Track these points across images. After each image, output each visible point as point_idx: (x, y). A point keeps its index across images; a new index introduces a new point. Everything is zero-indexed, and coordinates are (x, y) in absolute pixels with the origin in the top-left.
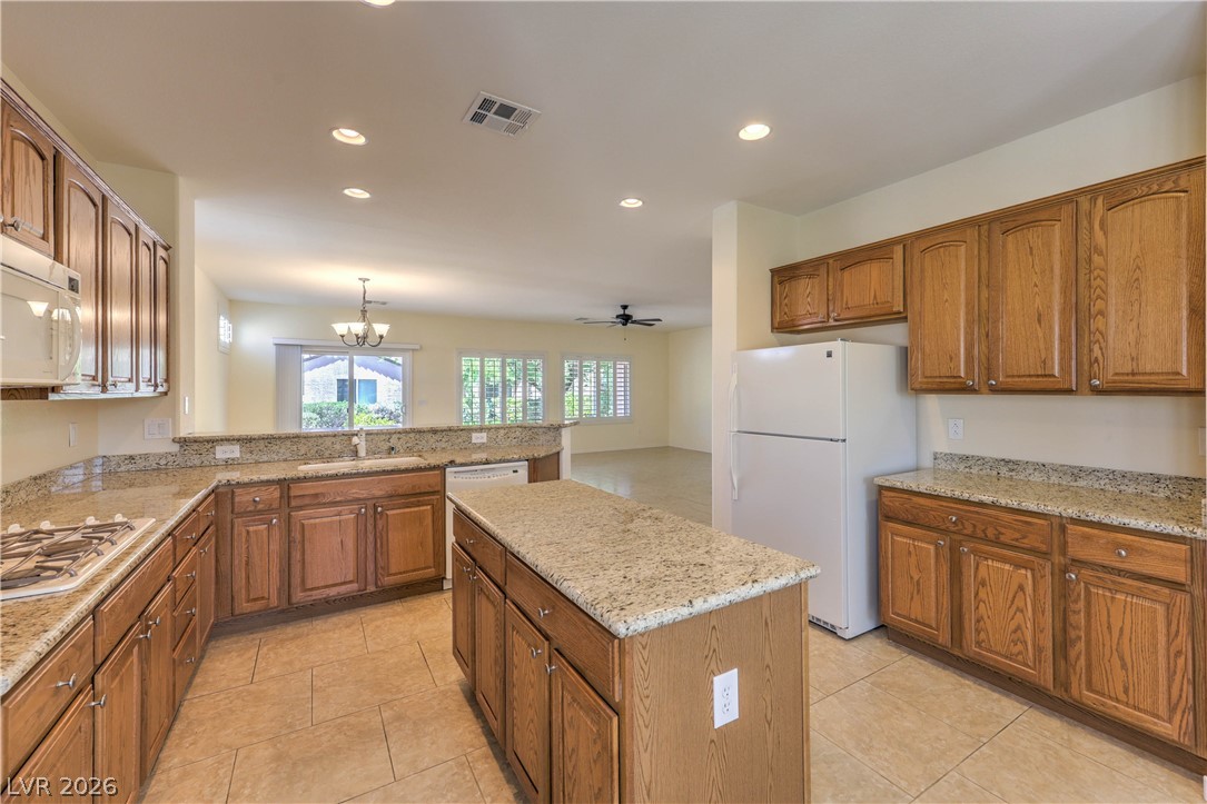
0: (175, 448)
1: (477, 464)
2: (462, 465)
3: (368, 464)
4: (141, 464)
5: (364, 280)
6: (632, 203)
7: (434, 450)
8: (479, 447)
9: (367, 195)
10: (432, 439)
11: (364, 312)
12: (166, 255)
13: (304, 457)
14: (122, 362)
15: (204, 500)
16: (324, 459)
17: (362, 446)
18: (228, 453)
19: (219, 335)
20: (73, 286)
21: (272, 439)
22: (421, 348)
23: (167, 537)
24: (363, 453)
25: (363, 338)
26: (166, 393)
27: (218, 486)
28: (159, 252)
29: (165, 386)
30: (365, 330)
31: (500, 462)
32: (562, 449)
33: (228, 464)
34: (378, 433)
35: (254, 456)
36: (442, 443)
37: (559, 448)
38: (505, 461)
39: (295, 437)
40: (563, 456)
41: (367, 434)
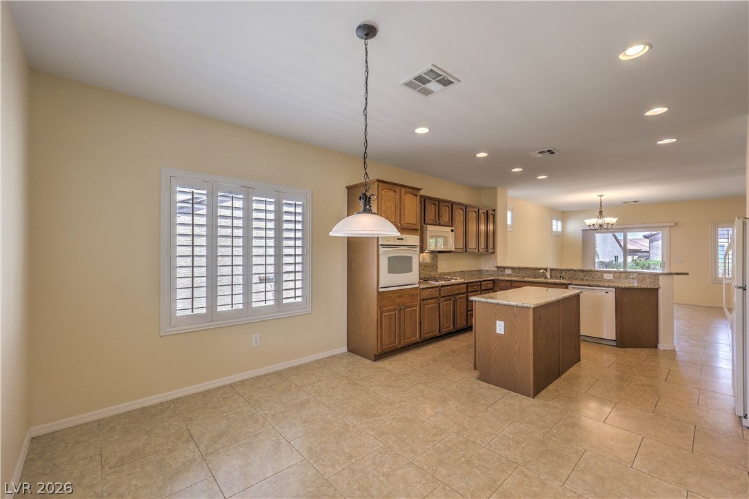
0: (496, 269)
1: (586, 285)
2: (576, 285)
3: (550, 280)
4: (492, 272)
5: (601, 196)
7: (583, 279)
8: (609, 280)
9: (546, 177)
10: (582, 275)
11: (601, 212)
12: (493, 213)
13: (530, 276)
14: (472, 244)
15: (485, 281)
16: (536, 277)
17: (548, 274)
18: (508, 272)
19: (552, 228)
20: (452, 231)
21: (520, 269)
22: (676, 224)
23: (464, 283)
24: (549, 277)
25: (601, 226)
26: (494, 253)
27: (494, 280)
28: (490, 213)
29: (493, 251)
30: (600, 221)
31: (597, 286)
32: (659, 288)
33: (509, 275)
34: (557, 270)
35: (515, 274)
36: (587, 277)
37: (656, 287)
38: (599, 286)
39: (527, 268)
40: (660, 292)
41: (551, 270)
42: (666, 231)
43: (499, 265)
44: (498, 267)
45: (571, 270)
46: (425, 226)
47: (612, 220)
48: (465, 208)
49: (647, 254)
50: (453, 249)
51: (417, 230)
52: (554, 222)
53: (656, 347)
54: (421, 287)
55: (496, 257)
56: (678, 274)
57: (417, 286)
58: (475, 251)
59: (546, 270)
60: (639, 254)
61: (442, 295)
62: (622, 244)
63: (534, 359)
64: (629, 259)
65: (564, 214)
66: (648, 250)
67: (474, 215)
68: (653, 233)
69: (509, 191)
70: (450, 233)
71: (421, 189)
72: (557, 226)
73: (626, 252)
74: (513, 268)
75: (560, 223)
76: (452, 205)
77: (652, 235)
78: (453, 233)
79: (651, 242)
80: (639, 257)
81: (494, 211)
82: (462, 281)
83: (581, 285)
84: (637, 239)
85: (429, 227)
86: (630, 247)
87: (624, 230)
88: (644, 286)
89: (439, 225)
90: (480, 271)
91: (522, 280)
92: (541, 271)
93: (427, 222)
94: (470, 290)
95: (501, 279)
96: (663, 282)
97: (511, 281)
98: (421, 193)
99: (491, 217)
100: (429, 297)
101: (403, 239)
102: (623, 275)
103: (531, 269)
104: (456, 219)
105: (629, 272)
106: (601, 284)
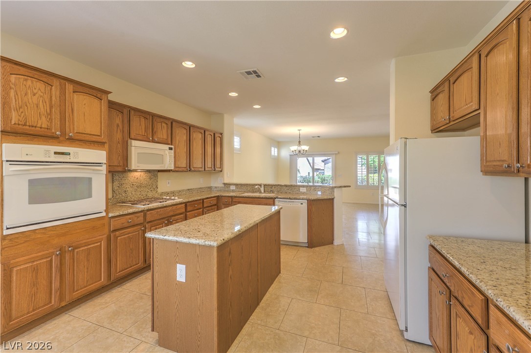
0: (223, 186)
1: (287, 199)
2: (280, 198)
3: (263, 195)
4: (219, 189)
5: (299, 130)
6: (341, 80)
7: (286, 193)
8: (303, 193)
9: (260, 107)
10: (286, 189)
11: (299, 142)
12: (220, 136)
13: (249, 192)
14: (197, 163)
15: (207, 198)
16: (253, 192)
17: (262, 189)
18: (233, 188)
19: (271, 153)
20: (170, 149)
21: (242, 185)
22: (339, 153)
23: (181, 203)
24: (263, 191)
25: (300, 151)
26: (221, 171)
27: (218, 196)
28: (217, 135)
29: (220, 170)
30: (299, 148)
31: (295, 199)
32: (334, 198)
33: (233, 191)
34: (269, 185)
35: (238, 190)
36: (289, 191)
37: (333, 197)
38: (297, 199)
39: (247, 184)
40: (335, 201)
41: (265, 185)
42: (334, 156)
43: (225, 182)
44: (225, 184)
45: (278, 185)
46: (129, 141)
47: (306, 148)
48: (190, 128)
49: (323, 171)
50: (173, 168)
51: (103, 143)
52: (273, 149)
53: (333, 244)
54: (110, 215)
55: (223, 174)
56: (345, 187)
57: (104, 214)
58: (201, 169)
59: (260, 185)
60: (320, 171)
61: (148, 220)
62: (312, 165)
63: (218, 314)
64: (315, 174)
65: (278, 142)
66: (323, 169)
67: (199, 136)
68: (329, 158)
69: (235, 119)
70: (168, 152)
71: (111, 93)
72: (274, 151)
73: (314, 170)
74: (236, 185)
75: (276, 150)
76: (172, 123)
77: (325, 160)
78: (173, 151)
79: (325, 164)
80: (320, 173)
81: (221, 134)
82: (181, 200)
83: (284, 198)
84: (318, 161)
85: (134, 143)
86: (316, 167)
87: (313, 155)
88: (326, 197)
89: (153, 141)
90: (210, 188)
91: (241, 195)
92: (257, 187)
93: (132, 136)
94: (189, 209)
95: (224, 195)
96: (337, 193)
97: (231, 197)
98: (111, 97)
99: (218, 139)
100: (126, 225)
101: (69, 154)
102: (312, 188)
103: (250, 185)
104: (178, 138)
105: (316, 186)
106: (298, 198)
